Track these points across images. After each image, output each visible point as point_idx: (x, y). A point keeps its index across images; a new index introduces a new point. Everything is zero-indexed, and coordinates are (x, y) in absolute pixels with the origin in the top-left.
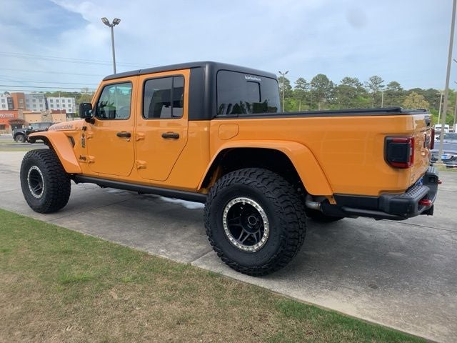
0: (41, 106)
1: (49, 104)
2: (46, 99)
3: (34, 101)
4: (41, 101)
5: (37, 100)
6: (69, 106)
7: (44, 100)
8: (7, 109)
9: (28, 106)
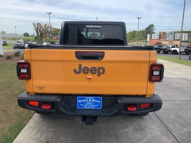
0: (172, 37)
1: (176, 36)
2: (174, 34)
3: (169, 35)
4: (172, 35)
5: (171, 35)
6: (185, 37)
7: (173, 35)
8: (158, 39)
9: (166, 37)
